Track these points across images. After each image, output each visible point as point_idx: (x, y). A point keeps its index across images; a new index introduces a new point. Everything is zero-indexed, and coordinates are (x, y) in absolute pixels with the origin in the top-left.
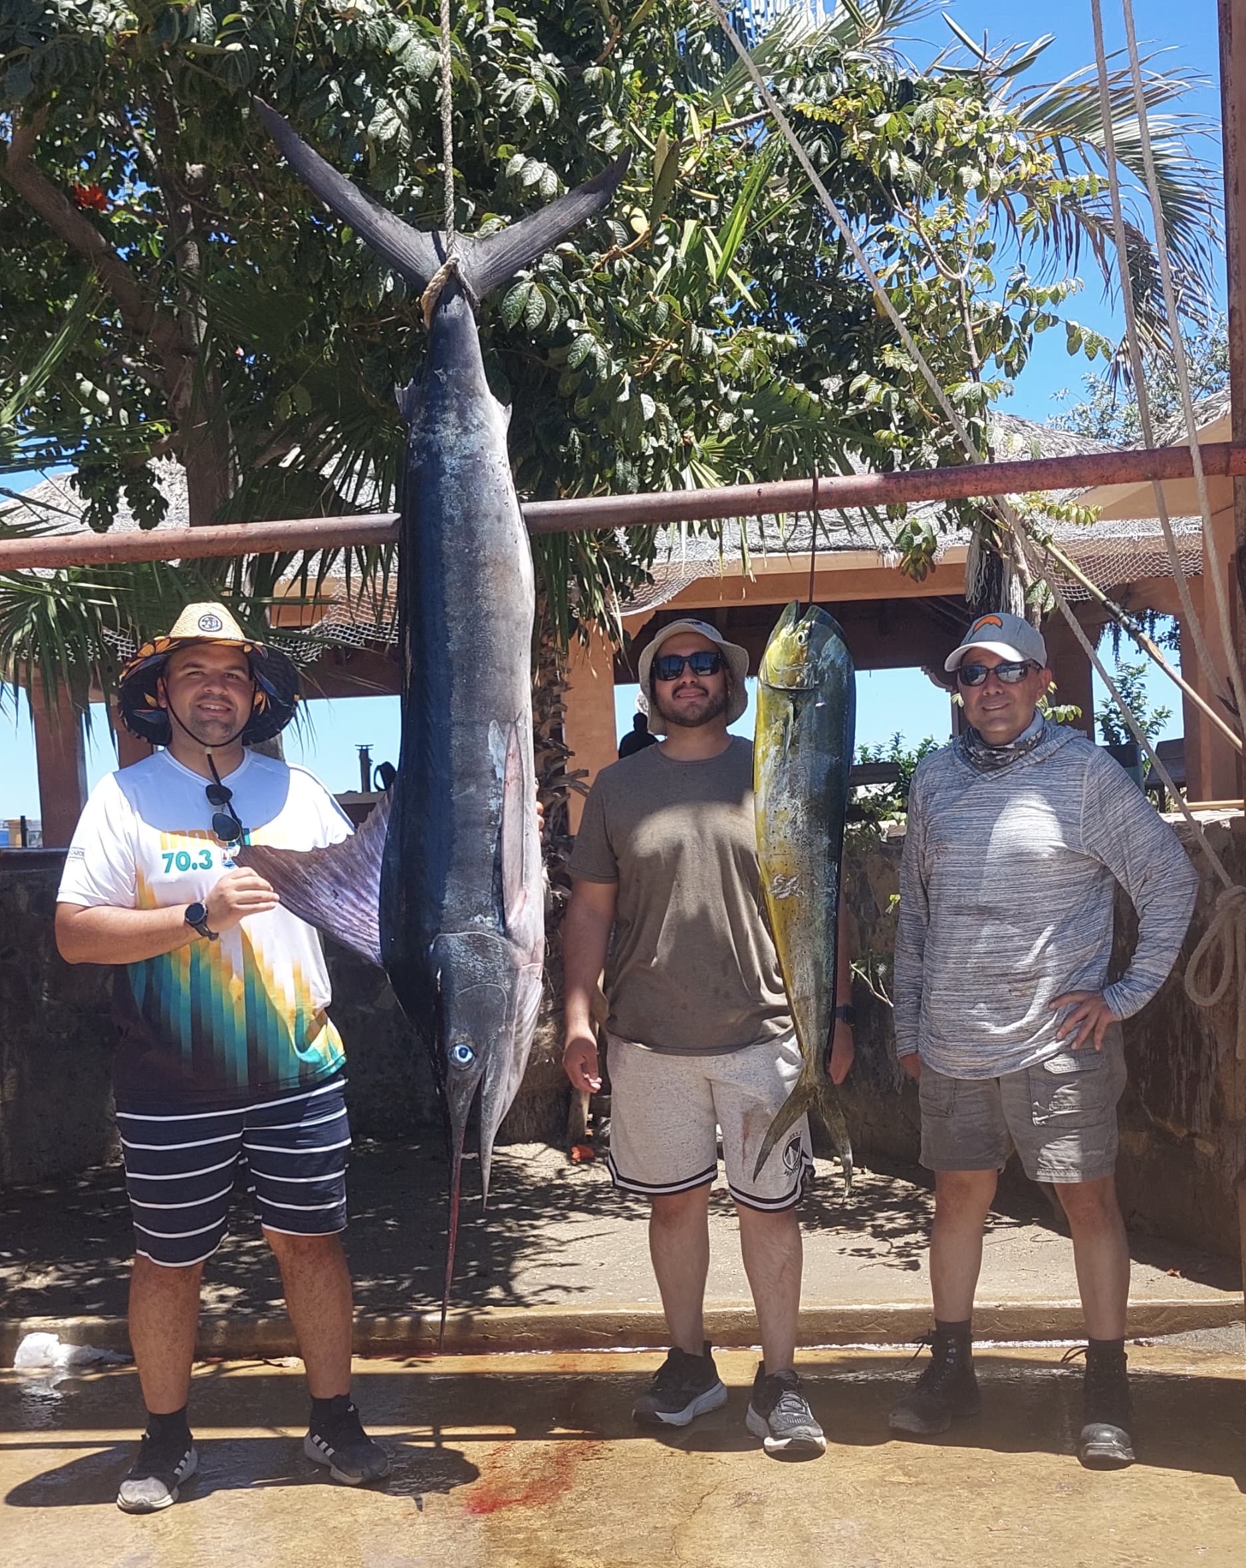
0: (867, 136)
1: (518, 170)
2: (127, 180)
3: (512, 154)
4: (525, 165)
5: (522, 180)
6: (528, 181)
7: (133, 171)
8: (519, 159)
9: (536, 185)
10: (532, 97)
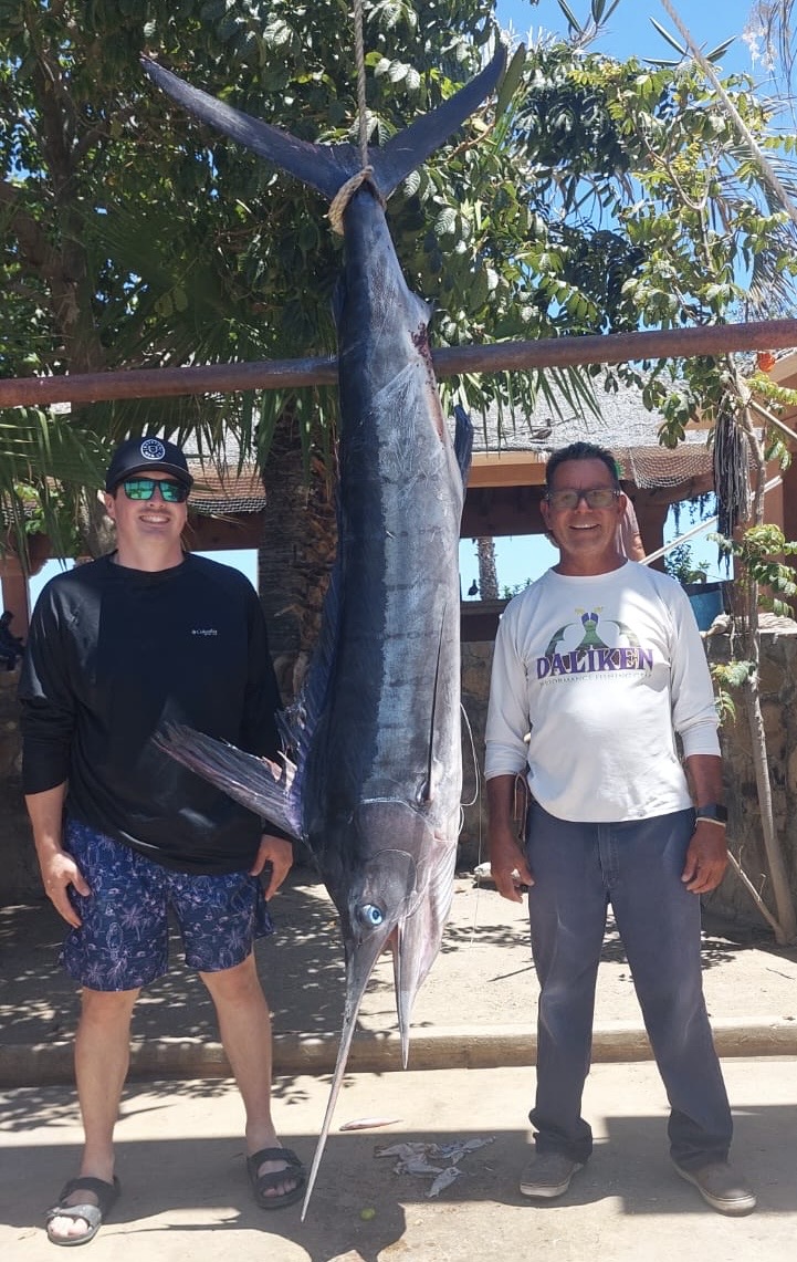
0: (629, 94)
1: (386, 70)
2: (13, 167)
3: (377, 60)
4: (391, 66)
5: (390, 78)
6: (396, 79)
7: (19, 161)
8: (385, 63)
9: (403, 81)
10: (398, 12)
